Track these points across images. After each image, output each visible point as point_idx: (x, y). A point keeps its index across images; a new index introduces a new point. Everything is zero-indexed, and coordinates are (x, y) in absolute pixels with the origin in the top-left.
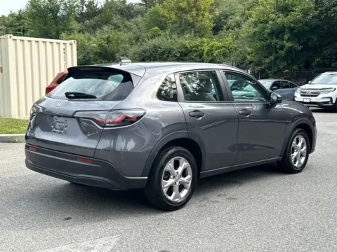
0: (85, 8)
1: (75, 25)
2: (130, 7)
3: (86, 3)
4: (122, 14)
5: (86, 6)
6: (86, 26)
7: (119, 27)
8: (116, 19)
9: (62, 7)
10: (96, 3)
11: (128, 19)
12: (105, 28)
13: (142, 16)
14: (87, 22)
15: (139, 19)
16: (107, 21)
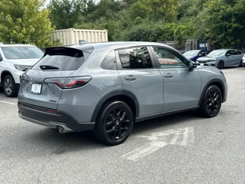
0: (87, 6)
1: (82, 18)
2: (117, 4)
3: (87, 2)
4: (112, 8)
5: (87, 4)
6: (88, 18)
7: (111, 17)
8: (109, 12)
9: (73, 5)
10: (94, 2)
11: (116, 12)
12: (102, 19)
13: (126, 9)
14: (89, 15)
15: (124, 11)
16: (102, 14)
